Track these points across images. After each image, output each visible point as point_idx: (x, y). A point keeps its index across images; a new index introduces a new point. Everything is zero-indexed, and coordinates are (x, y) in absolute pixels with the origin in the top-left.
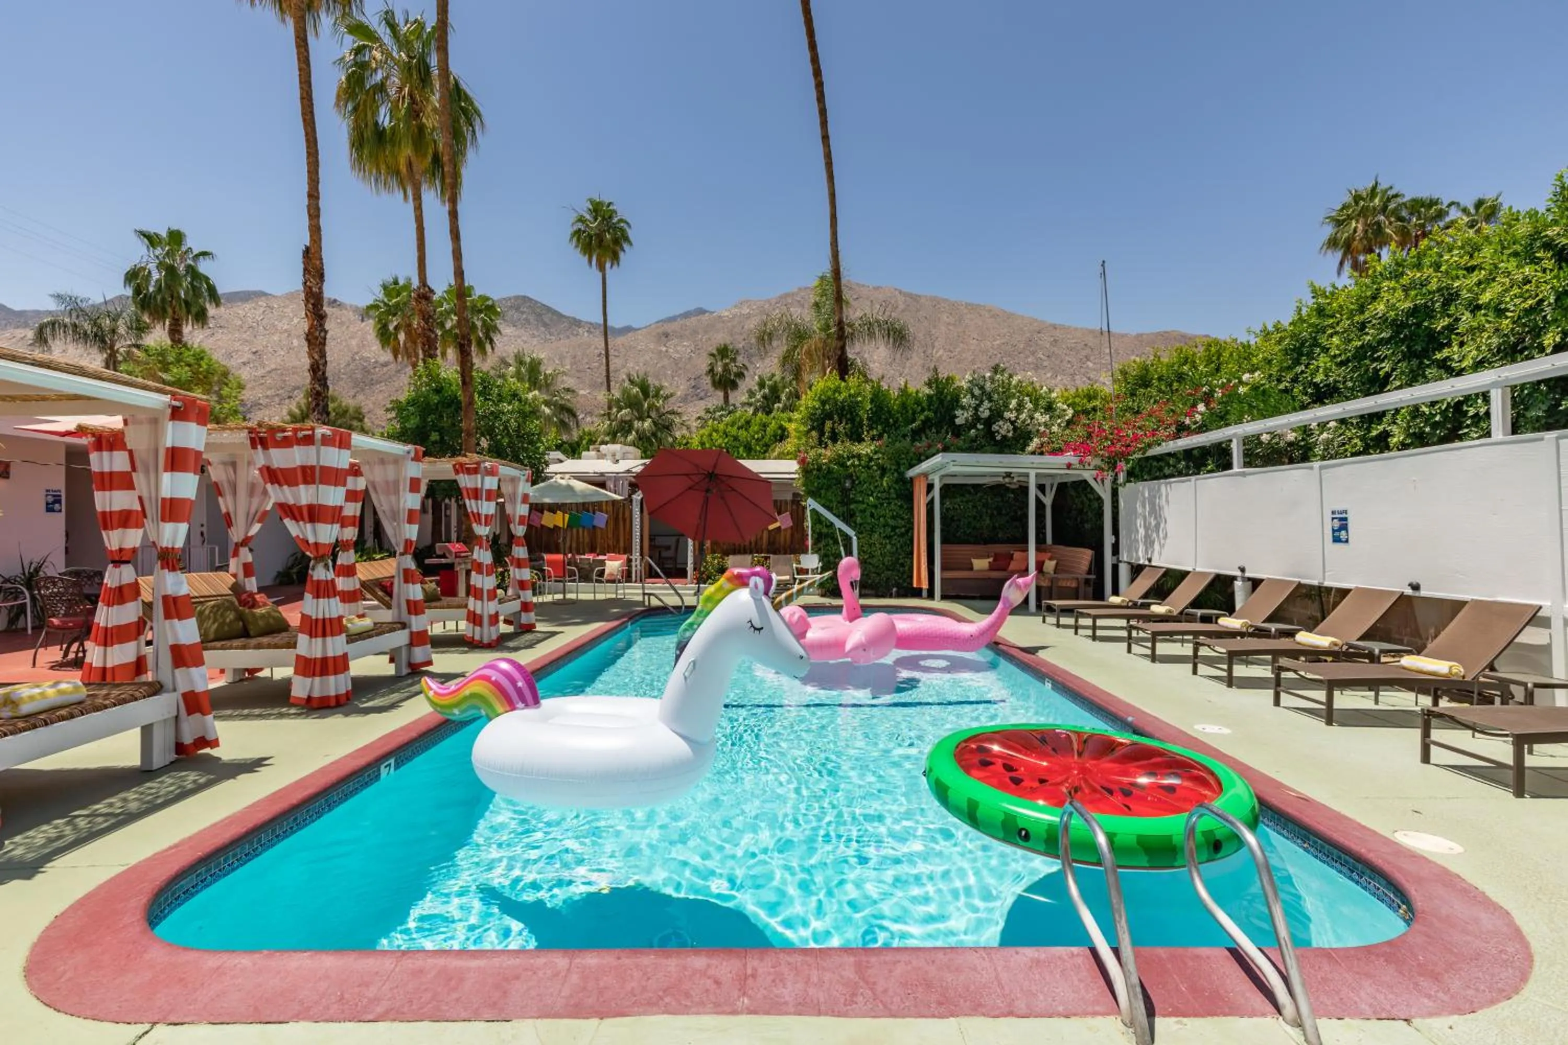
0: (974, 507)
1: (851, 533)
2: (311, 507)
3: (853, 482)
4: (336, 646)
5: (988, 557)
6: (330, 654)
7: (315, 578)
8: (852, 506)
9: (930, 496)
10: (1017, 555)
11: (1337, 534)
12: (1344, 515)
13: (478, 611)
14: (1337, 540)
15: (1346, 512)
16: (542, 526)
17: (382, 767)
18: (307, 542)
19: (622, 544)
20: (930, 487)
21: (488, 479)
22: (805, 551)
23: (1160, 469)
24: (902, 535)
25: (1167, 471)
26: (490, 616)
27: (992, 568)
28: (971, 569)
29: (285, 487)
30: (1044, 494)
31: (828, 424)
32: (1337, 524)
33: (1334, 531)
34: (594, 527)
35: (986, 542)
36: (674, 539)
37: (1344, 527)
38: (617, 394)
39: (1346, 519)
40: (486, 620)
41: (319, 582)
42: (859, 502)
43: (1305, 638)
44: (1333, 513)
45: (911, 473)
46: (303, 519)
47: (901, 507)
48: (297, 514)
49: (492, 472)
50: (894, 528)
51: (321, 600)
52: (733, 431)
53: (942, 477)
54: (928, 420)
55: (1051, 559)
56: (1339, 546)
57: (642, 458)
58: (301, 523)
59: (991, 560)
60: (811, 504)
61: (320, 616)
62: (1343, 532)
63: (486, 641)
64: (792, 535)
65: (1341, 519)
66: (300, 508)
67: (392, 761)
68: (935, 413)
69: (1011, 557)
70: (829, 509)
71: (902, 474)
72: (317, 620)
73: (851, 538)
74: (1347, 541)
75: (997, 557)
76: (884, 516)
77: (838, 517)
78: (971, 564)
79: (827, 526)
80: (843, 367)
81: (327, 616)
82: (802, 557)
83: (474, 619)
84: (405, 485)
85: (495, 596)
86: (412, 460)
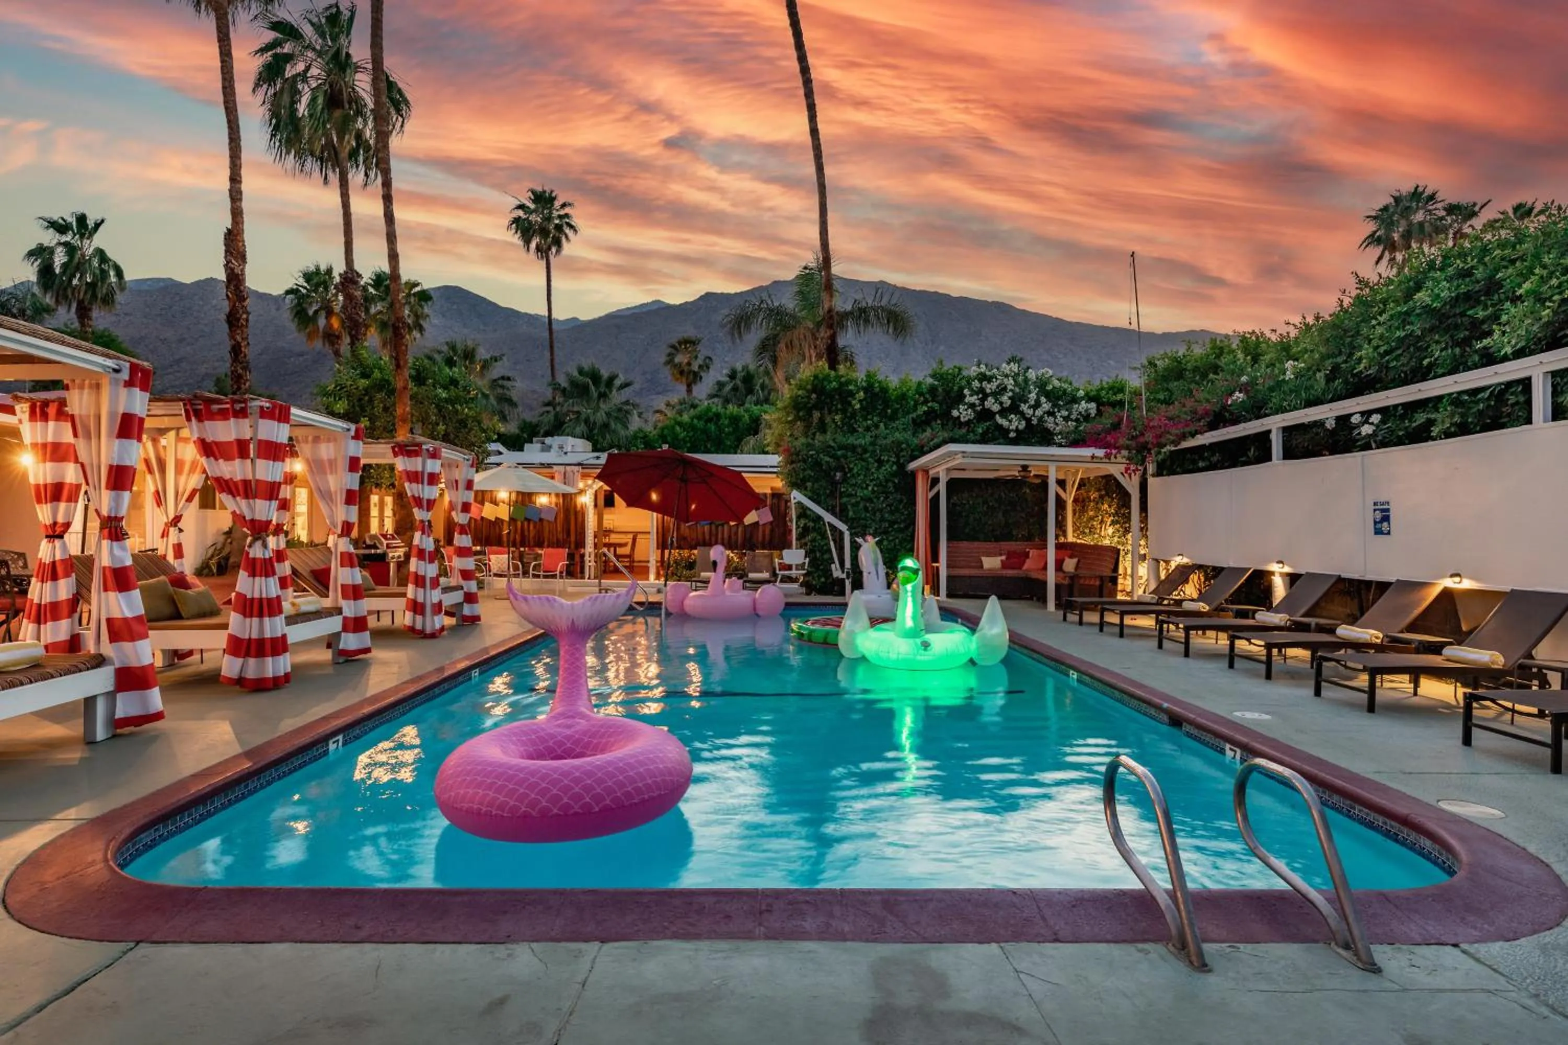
0: (986, 502)
1: (843, 527)
2: (246, 483)
3: (845, 474)
4: (274, 627)
5: (1001, 555)
6: (268, 635)
7: (251, 556)
8: (845, 500)
9: (935, 491)
10: (1033, 553)
11: (1379, 526)
12: (1386, 507)
13: (420, 599)
14: (1378, 532)
15: (1388, 503)
16: (482, 518)
17: (331, 742)
18: (244, 517)
19: (573, 538)
20: (935, 481)
21: (429, 462)
22: (789, 547)
23: (1194, 462)
24: (901, 530)
25: (1201, 464)
26: (433, 605)
27: (1004, 565)
28: (982, 567)
29: (221, 461)
30: (1065, 490)
31: (816, 415)
32: (1379, 515)
33: (1375, 523)
34: (541, 520)
35: (997, 539)
36: (631, 536)
37: (1386, 519)
38: (563, 381)
39: (1388, 510)
40: (428, 609)
41: (254, 559)
42: (850, 495)
43: (1345, 631)
44: (1375, 504)
45: (912, 466)
46: (239, 495)
47: (901, 501)
48: (233, 489)
49: (434, 455)
50: (892, 523)
51: (257, 579)
52: (700, 424)
53: (948, 470)
54: (931, 411)
55: (1071, 557)
56: (1380, 537)
57: (593, 451)
58: (238, 498)
59: (1004, 558)
60: (797, 496)
61: (257, 595)
62: (1385, 524)
63: (428, 630)
64: (772, 531)
65: (1383, 511)
66: (235, 483)
67: (340, 737)
68: (941, 405)
69: (1027, 555)
70: (818, 503)
71: (902, 467)
72: (253, 599)
73: (841, 533)
74: (1389, 533)
75: (1010, 555)
76: (881, 510)
77: (827, 510)
78: (981, 562)
79: (814, 521)
80: (833, 354)
81: (264, 596)
82: (785, 552)
83: (416, 607)
84: (343, 464)
85: (438, 585)
86: (353, 438)
